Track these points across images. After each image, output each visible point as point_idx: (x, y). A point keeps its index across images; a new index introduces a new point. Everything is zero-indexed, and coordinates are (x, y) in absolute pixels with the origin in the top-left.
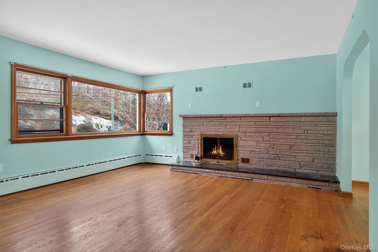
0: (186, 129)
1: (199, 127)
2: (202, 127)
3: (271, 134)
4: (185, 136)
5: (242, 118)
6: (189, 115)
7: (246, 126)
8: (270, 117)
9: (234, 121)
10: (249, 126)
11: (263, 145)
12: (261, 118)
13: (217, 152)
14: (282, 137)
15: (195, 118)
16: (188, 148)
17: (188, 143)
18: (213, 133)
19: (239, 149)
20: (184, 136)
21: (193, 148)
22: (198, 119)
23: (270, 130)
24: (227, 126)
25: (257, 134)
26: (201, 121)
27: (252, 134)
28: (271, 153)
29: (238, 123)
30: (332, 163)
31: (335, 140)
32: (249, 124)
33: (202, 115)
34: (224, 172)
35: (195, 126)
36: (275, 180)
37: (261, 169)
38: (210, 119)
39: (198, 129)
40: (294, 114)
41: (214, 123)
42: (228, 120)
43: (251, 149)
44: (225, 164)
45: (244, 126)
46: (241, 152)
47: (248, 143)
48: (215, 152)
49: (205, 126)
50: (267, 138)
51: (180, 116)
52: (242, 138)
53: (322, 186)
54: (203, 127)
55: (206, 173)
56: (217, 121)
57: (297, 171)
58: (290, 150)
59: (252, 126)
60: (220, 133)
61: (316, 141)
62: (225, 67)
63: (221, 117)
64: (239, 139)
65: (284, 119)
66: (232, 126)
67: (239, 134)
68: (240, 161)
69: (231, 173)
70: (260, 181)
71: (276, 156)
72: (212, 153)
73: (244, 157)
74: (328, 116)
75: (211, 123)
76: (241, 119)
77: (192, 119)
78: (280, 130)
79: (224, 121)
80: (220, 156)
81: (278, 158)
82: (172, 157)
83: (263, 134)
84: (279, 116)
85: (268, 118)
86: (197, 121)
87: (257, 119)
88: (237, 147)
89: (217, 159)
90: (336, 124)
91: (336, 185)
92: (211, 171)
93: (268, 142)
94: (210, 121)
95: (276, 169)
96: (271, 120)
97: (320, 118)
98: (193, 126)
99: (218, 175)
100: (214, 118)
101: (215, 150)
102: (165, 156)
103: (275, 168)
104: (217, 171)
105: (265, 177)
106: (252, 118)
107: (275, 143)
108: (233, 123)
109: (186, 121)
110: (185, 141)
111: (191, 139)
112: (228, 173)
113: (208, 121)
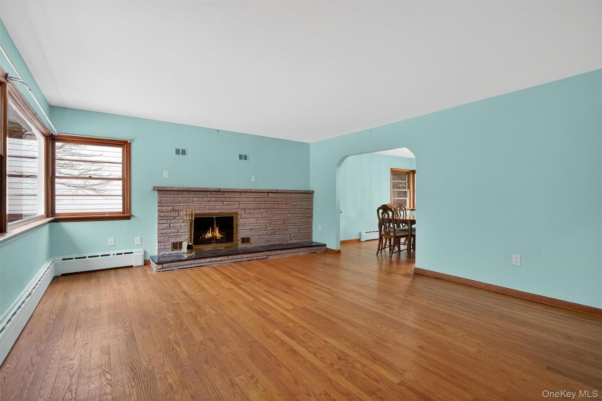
0: (164, 208)
1: (186, 205)
2: (191, 204)
3: (269, 210)
4: (162, 218)
5: (242, 194)
6: (171, 187)
7: (246, 203)
8: (268, 193)
9: (233, 196)
10: (248, 202)
11: (263, 221)
12: (261, 194)
13: (212, 234)
14: (278, 212)
15: (181, 192)
16: (169, 235)
17: (169, 228)
18: (207, 212)
19: (239, 228)
20: (160, 218)
21: (177, 234)
22: (187, 193)
23: (268, 206)
24: (225, 203)
25: (256, 211)
26: (190, 196)
27: (252, 211)
28: (269, 229)
29: (237, 199)
30: (310, 231)
31: (312, 213)
32: (249, 200)
33: (192, 188)
34: (239, 256)
35: (179, 202)
36: (287, 253)
37: (260, 247)
38: (204, 193)
39: (186, 207)
40: (281, 190)
41: (209, 199)
42: (226, 195)
43: (251, 227)
44: (223, 248)
45: (244, 202)
46: (242, 231)
47: (249, 221)
48: (209, 235)
49: (196, 202)
50: (265, 214)
51: (155, 188)
52: (242, 216)
53: (317, 250)
54: (193, 204)
55: (217, 263)
56: (213, 196)
57: (289, 242)
58: (284, 224)
59: (253, 203)
60: (217, 211)
61: (301, 215)
62: (218, 131)
63: (219, 191)
64: (239, 217)
65: (280, 195)
66: (231, 203)
67: (239, 211)
68: (239, 242)
69: (247, 256)
70: (275, 257)
71: (273, 231)
72: (205, 237)
73: (244, 236)
74: (309, 193)
75: (204, 198)
76: (240, 195)
77: (176, 193)
78: (276, 206)
79: (221, 196)
80: (217, 239)
81: (274, 234)
82: (132, 253)
83: (262, 210)
84: (276, 192)
85: (266, 194)
86: (184, 196)
87: (257, 195)
88: (237, 226)
89: (213, 243)
90: (313, 200)
91: (324, 247)
92: (224, 258)
93: (266, 219)
94: (204, 196)
95: (274, 244)
96: (269, 196)
97: (304, 195)
98: (176, 203)
99: (232, 261)
100: (209, 193)
101: (209, 233)
102: (115, 254)
103: (272, 243)
104: (230, 257)
105: (279, 252)
106: (253, 194)
107: (272, 219)
108: (232, 199)
109: (165, 196)
110: (164, 226)
111: (173, 221)
112: (244, 256)
113: (200, 196)
